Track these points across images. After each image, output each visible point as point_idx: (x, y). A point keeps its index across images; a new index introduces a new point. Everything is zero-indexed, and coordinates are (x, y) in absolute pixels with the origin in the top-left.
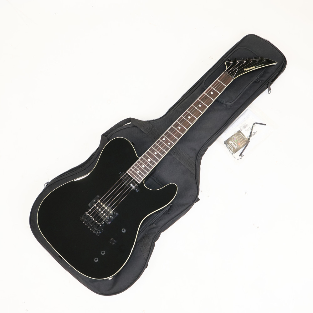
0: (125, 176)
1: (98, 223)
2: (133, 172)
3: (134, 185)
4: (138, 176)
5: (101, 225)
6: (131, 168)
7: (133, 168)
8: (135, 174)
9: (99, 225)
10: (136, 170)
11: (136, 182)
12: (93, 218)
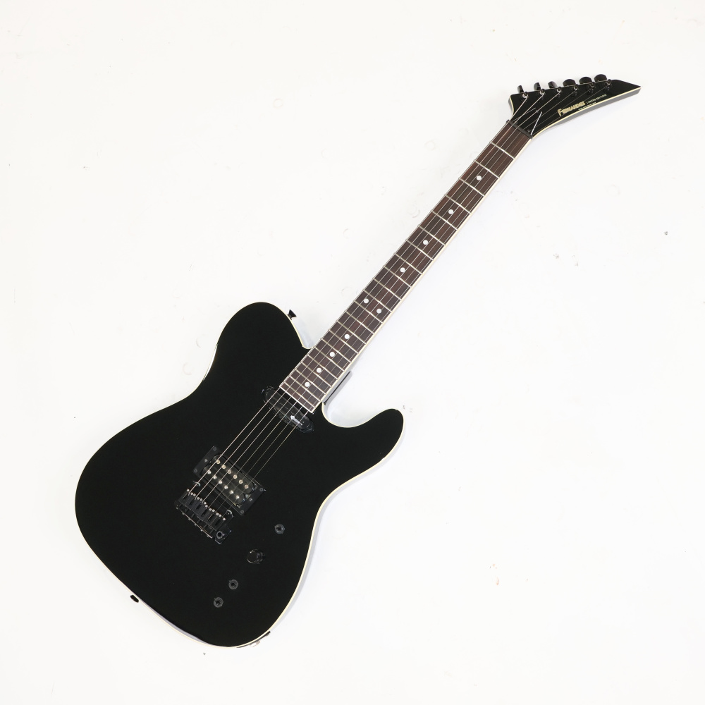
0: (277, 396)
1: (217, 514)
2: (295, 386)
3: (298, 417)
4: (307, 395)
5: (224, 519)
6: (290, 376)
7: (296, 376)
8: (301, 391)
9: (221, 518)
10: (301, 380)
11: (304, 411)
12: (205, 503)
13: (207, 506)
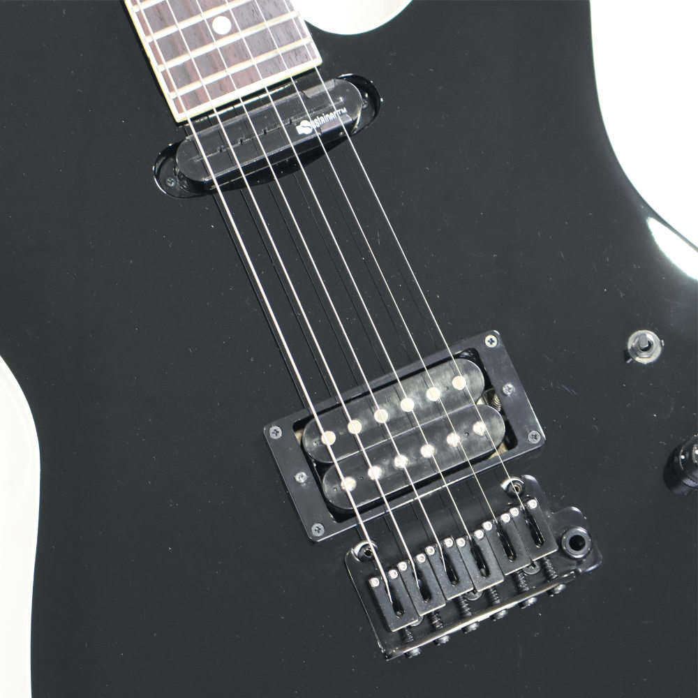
0: (214, 141)
1: (505, 518)
2: (211, 63)
3: (319, 105)
4: (262, 43)
5: (533, 504)
6: (160, 69)
7: (172, 47)
8: (236, 52)
9: (527, 513)
10: (200, 35)
11: (306, 79)
12: (448, 542)
13: (461, 542)
